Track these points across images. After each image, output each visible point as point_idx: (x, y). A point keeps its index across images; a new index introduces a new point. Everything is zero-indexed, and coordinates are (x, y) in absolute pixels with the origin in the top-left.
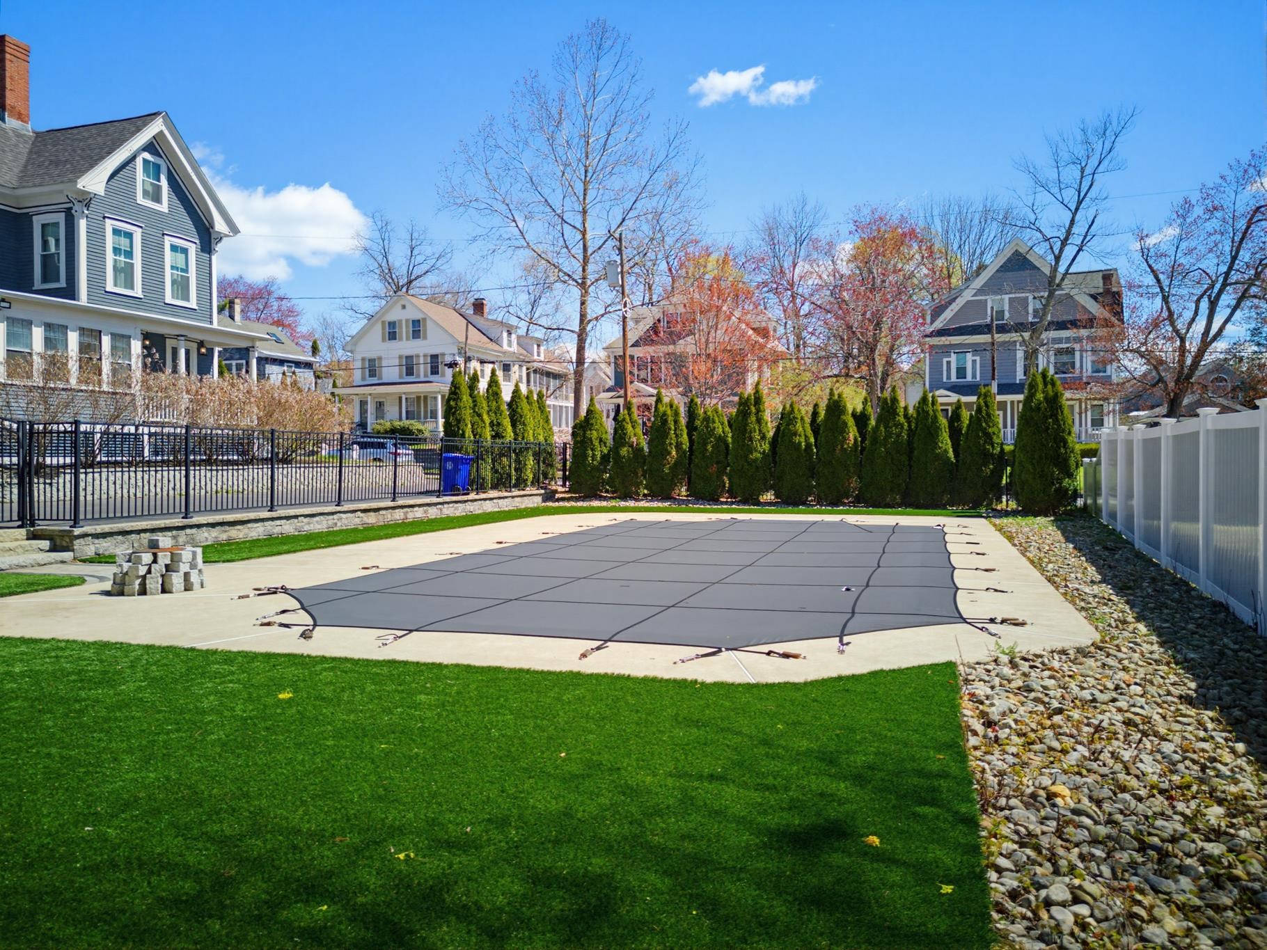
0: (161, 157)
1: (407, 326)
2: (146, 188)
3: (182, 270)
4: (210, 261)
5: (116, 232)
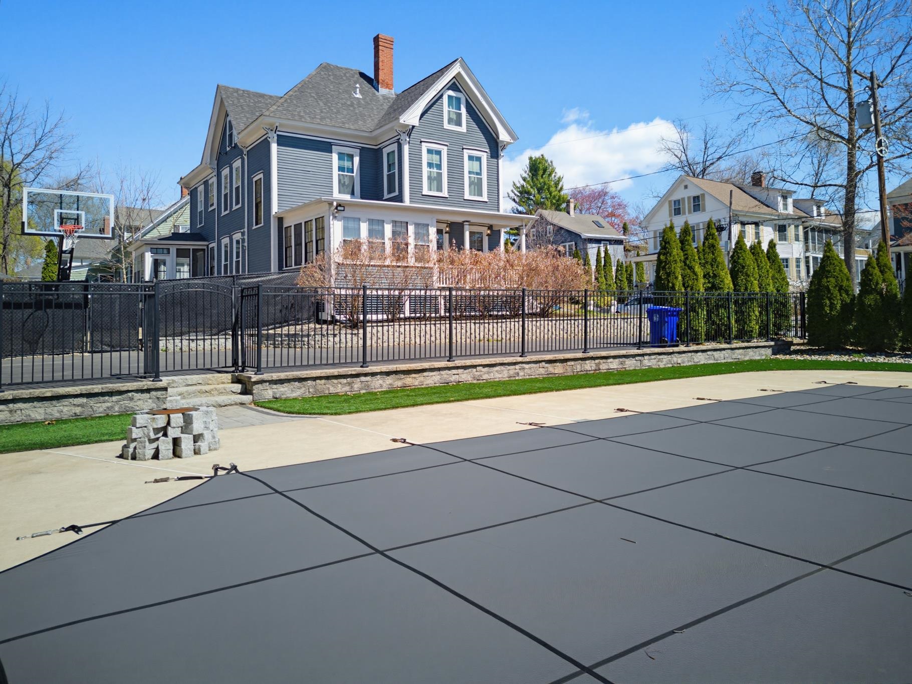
0: (461, 92)
1: (689, 203)
2: (451, 116)
3: (477, 174)
4: (498, 164)
5: (430, 151)
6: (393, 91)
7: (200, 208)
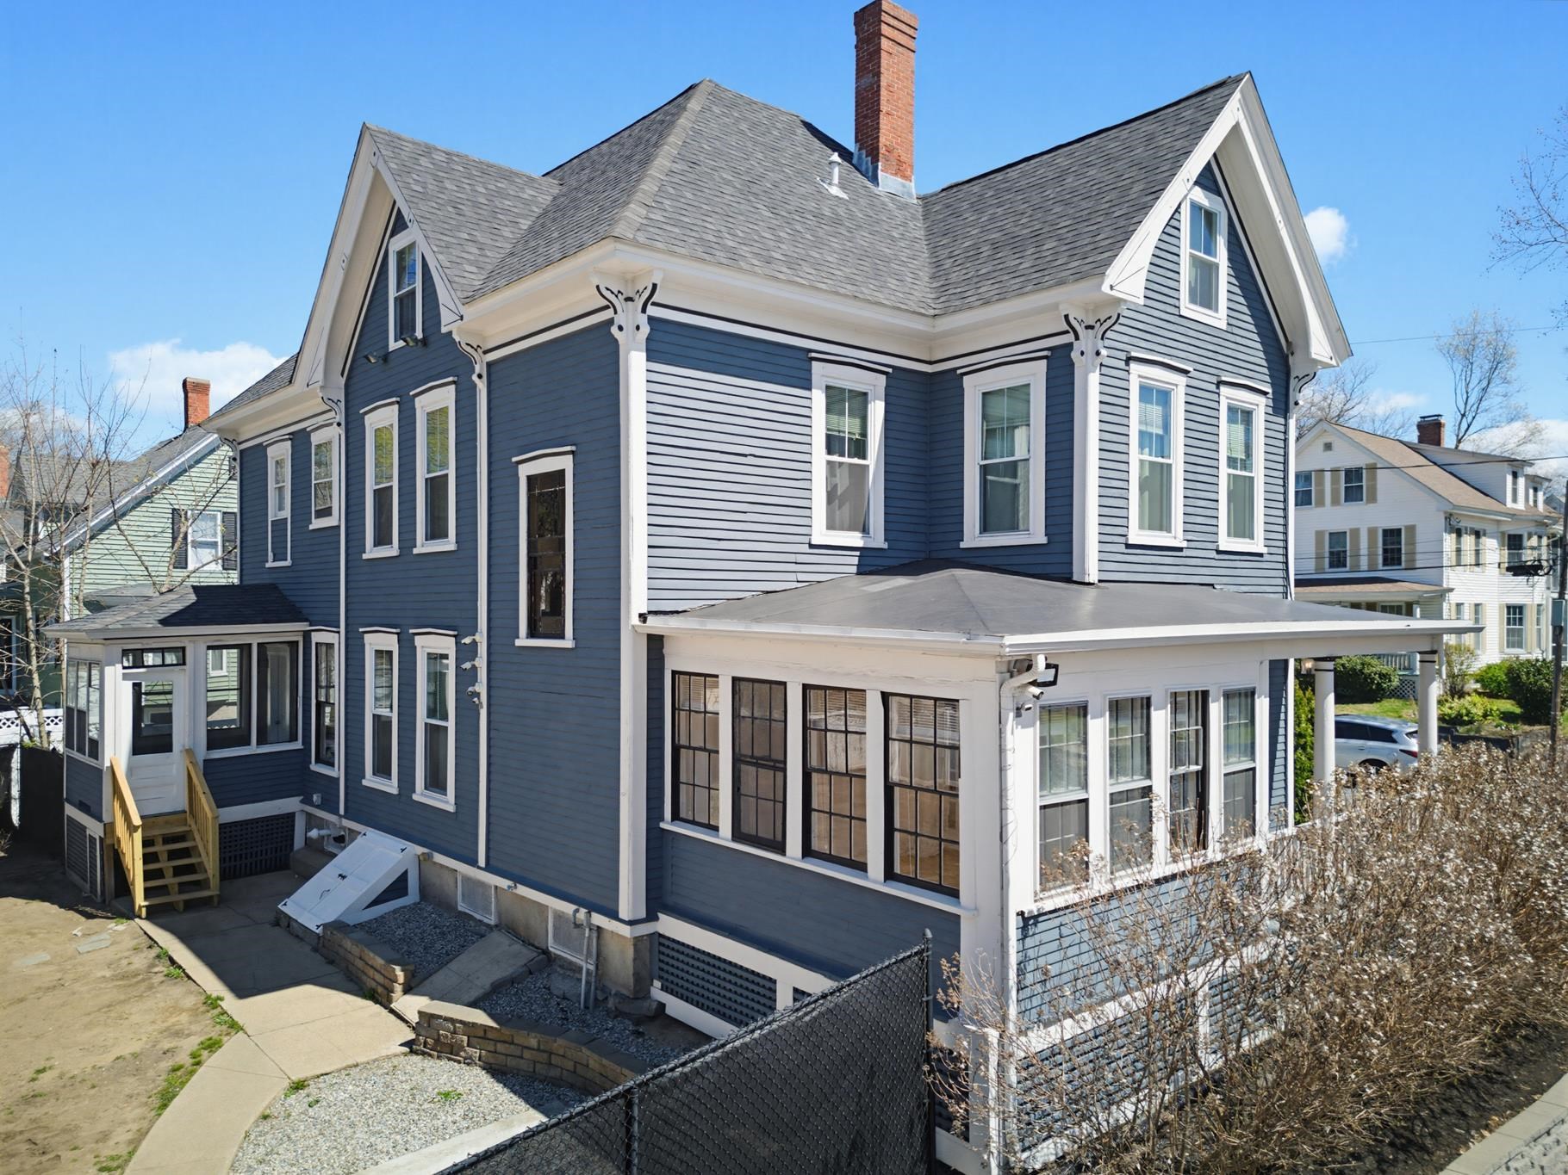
0: (1220, 194)
1: (1334, 482)
2: (1194, 274)
3: (1244, 464)
4: (1286, 432)
5: (1145, 393)
6: (912, 186)
7: (279, 509)
